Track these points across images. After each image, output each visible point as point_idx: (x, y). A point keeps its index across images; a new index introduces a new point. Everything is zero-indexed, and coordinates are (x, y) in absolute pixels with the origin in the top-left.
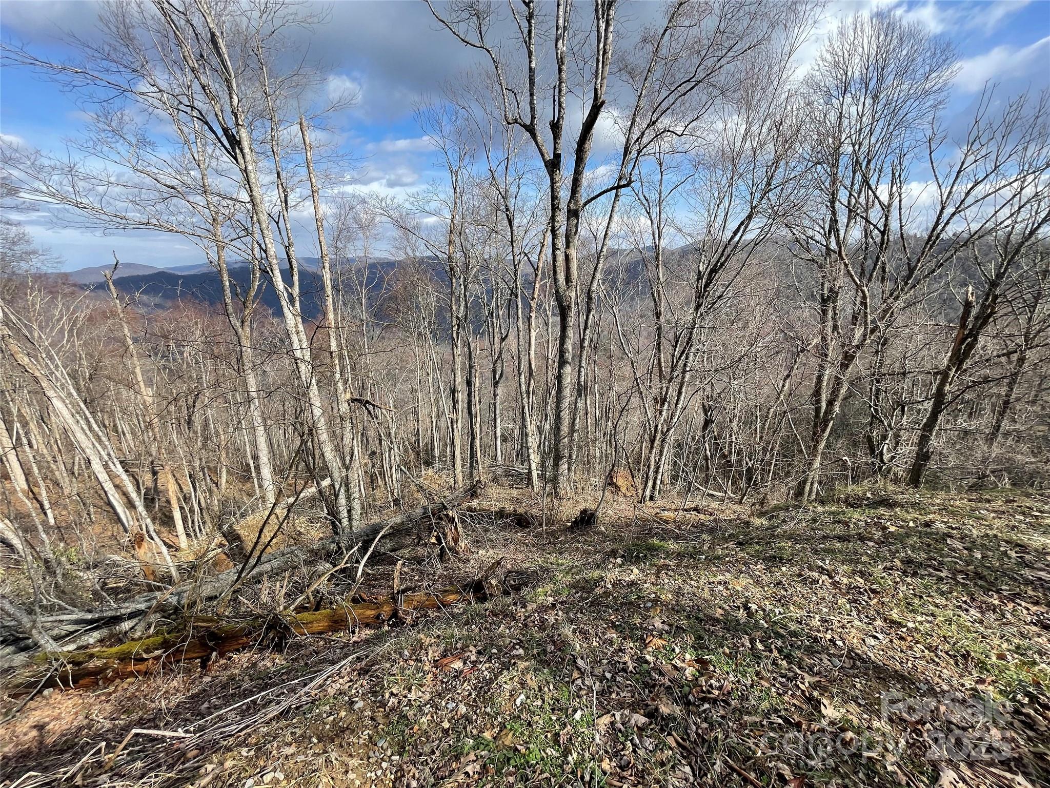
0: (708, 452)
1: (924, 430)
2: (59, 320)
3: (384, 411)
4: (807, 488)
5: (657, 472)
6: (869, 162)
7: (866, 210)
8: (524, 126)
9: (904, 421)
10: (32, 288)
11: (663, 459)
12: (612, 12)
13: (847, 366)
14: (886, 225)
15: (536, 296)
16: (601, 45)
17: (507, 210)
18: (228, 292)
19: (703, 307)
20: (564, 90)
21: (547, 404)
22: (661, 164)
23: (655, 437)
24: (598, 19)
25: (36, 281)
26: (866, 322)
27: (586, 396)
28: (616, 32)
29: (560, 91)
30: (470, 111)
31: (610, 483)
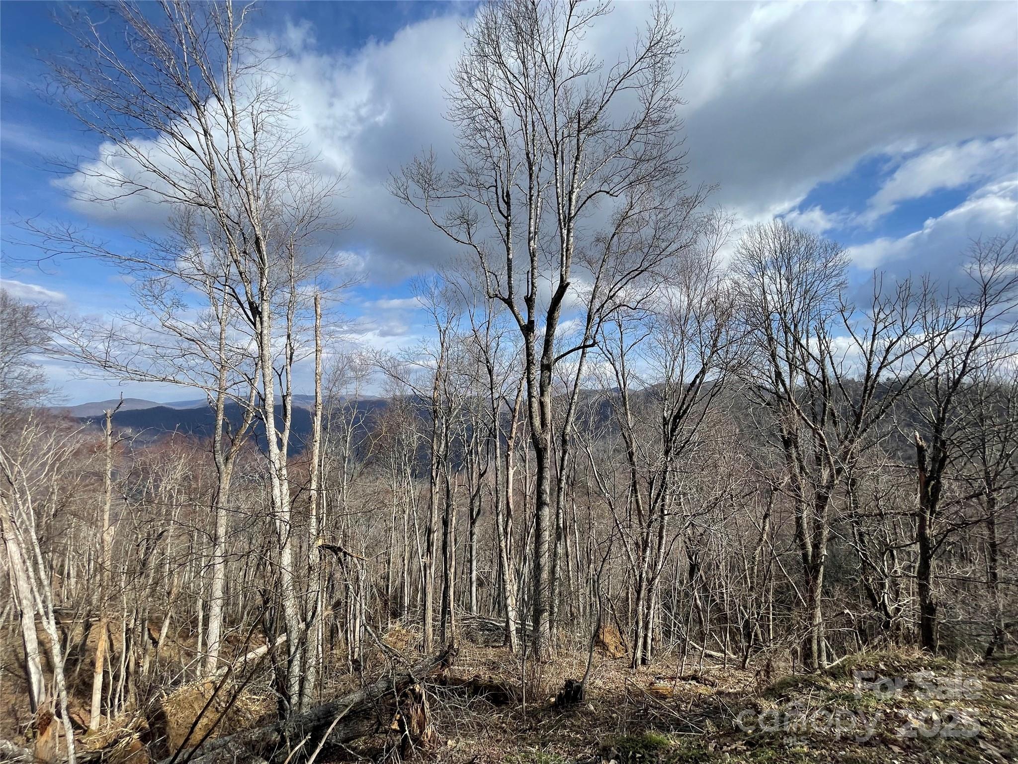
0: (698, 602)
1: (920, 579)
2: (45, 455)
3: (355, 559)
4: (815, 647)
5: (646, 628)
6: (796, 326)
7: (804, 363)
8: (504, 300)
9: (897, 567)
10: (29, 425)
11: (652, 612)
12: (572, 225)
13: (823, 508)
14: (824, 376)
15: (513, 435)
16: (565, 245)
17: (488, 362)
18: (219, 431)
19: (672, 451)
20: (536, 274)
21: (525, 544)
22: (620, 326)
23: (640, 586)
24: (561, 229)
25: (37, 417)
26: (829, 462)
27: (565, 537)
28: (576, 237)
29: (533, 275)
30: (458, 286)
31: (597, 641)
